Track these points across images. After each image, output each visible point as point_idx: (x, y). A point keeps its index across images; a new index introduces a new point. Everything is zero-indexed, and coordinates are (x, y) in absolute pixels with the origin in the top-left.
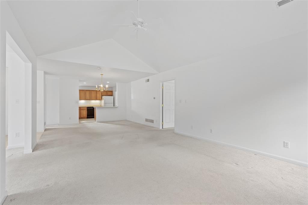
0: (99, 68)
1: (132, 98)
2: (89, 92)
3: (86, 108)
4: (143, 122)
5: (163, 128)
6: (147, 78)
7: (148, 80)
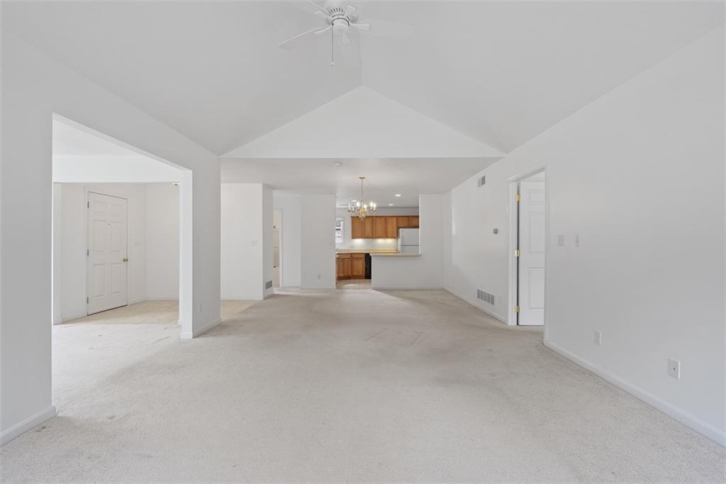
0: (338, 162)
1: (454, 232)
2: (370, 219)
3: (363, 256)
4: (473, 300)
5: (518, 324)
6: (480, 175)
7: (483, 181)
